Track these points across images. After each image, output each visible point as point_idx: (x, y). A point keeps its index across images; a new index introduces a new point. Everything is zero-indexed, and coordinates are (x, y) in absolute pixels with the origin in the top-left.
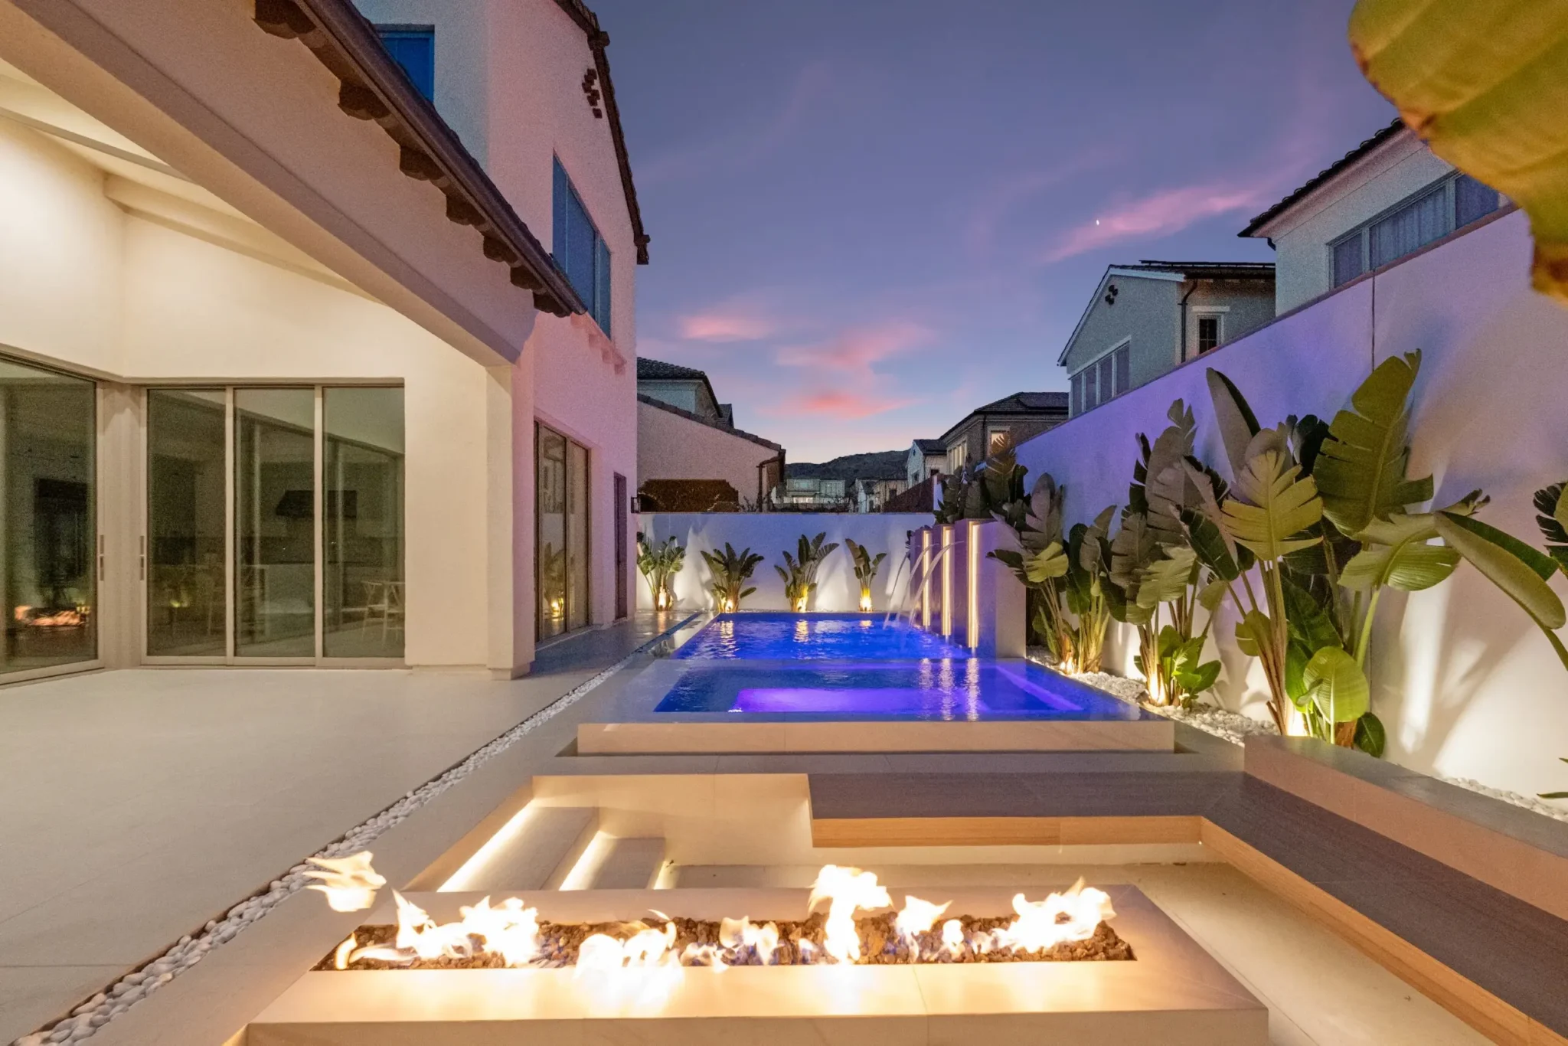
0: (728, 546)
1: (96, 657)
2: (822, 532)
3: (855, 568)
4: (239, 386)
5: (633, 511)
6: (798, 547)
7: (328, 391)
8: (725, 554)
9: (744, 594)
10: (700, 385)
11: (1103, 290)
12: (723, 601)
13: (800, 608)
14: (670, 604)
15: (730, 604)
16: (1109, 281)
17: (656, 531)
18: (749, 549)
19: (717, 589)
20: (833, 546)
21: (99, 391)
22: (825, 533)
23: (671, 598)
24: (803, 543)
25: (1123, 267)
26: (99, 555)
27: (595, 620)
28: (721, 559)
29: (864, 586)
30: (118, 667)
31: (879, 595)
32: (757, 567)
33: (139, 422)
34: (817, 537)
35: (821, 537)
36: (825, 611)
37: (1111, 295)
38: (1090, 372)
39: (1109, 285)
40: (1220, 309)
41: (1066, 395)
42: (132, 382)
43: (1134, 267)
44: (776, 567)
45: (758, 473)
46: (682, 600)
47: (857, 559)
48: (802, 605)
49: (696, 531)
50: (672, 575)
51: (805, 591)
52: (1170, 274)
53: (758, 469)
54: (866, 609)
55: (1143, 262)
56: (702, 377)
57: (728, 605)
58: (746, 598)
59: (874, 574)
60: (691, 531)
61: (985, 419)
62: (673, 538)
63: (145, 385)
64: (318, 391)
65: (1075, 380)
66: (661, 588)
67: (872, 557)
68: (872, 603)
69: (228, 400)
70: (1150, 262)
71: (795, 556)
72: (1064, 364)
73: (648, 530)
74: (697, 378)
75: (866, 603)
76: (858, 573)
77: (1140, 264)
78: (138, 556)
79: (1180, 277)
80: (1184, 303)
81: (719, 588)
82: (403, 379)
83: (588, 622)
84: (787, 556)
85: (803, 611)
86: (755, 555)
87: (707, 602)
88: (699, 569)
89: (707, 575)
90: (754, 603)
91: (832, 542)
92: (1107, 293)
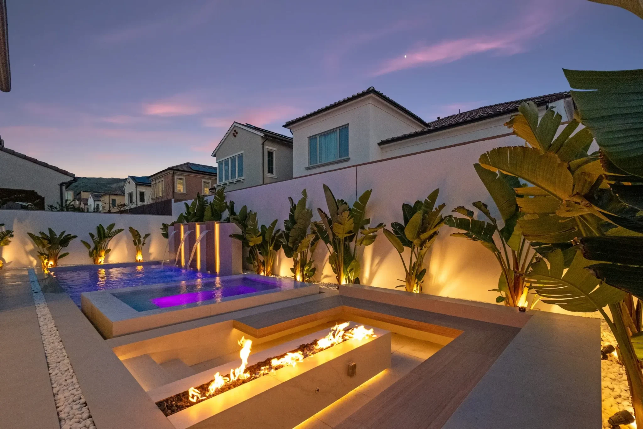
0: (50, 229)
3: (134, 241)
6: (97, 231)
8: (48, 235)
9: (62, 257)
11: (231, 131)
12: (45, 261)
15: (51, 262)
16: (234, 128)
18: (65, 231)
19: (39, 254)
20: (119, 231)
22: (114, 224)
24: (100, 229)
25: (239, 124)
28: (43, 238)
29: (138, 249)
31: (146, 254)
32: (71, 242)
34: (110, 226)
35: (112, 226)
36: (115, 263)
37: (235, 134)
38: (226, 162)
39: (234, 129)
40: (274, 149)
41: (215, 168)
43: (244, 125)
44: (82, 241)
45: (59, 189)
46: (10, 263)
47: (134, 236)
48: (101, 261)
49: (20, 221)
51: (103, 254)
52: (258, 132)
53: (59, 187)
54: (140, 260)
55: (247, 124)
58: (62, 259)
59: (144, 244)
61: (174, 172)
62: (2, 225)
65: (220, 163)
67: (143, 235)
68: (143, 257)
70: (249, 125)
71: (96, 236)
72: (215, 156)
75: (140, 257)
76: (135, 243)
77: (245, 124)
79: (263, 135)
80: (263, 144)
81: (41, 254)
84: (92, 236)
85: (102, 263)
86: (69, 235)
88: (24, 243)
91: (119, 229)
92: (233, 132)
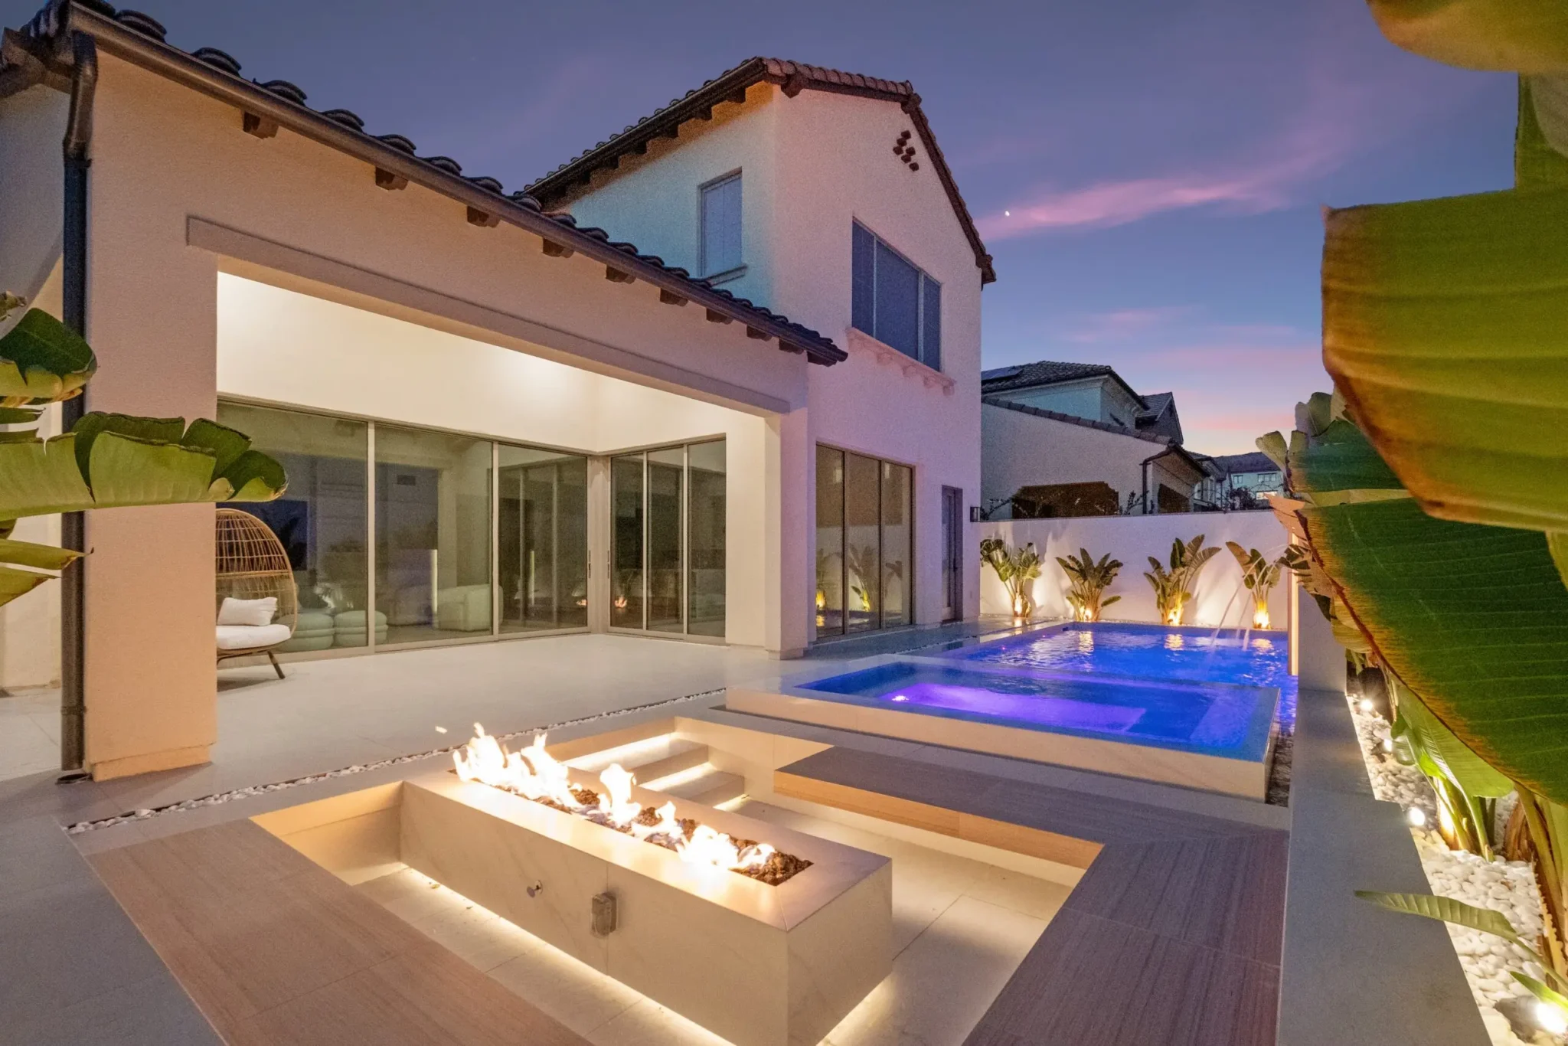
0: (1084, 552)
1: (586, 625)
2: (1200, 534)
3: (1246, 576)
4: (650, 450)
5: (972, 520)
6: (1171, 550)
7: (691, 447)
8: (1082, 561)
9: (1105, 604)
10: (1106, 381)
12: (1082, 609)
13: (1171, 620)
14: (1028, 610)
15: (1089, 613)
17: (1015, 539)
18: (1106, 555)
19: (1076, 596)
20: (1213, 551)
21: (589, 462)
22: (1203, 536)
23: (1029, 605)
24: (1178, 550)
26: (588, 563)
27: (918, 620)
28: (1076, 568)
29: (1259, 598)
30: (597, 632)
32: (1119, 574)
33: (607, 479)
34: (1194, 541)
35: (1199, 540)
42: (604, 454)
44: (1140, 574)
45: (1142, 471)
46: (1041, 607)
47: (1245, 565)
48: (1175, 618)
49: (1056, 537)
50: (1030, 582)
51: (1180, 602)
53: (1141, 467)
54: (1262, 626)
56: (1108, 372)
57: (1087, 614)
58: (1105, 608)
59: (1270, 584)
60: (1050, 537)
62: (1030, 544)
63: (608, 456)
64: (685, 448)
66: (1017, 594)
68: (1270, 619)
69: (644, 457)
71: (1167, 563)
73: (1007, 538)
74: (1104, 374)
75: (1262, 618)
76: (1249, 581)
78: (607, 563)
81: (1077, 596)
82: (725, 434)
83: (912, 622)
84: (1156, 562)
85: (1176, 623)
86: (1114, 561)
87: (1067, 610)
88: (1059, 577)
89: (1067, 582)
90: (1114, 614)
91: (1212, 546)
